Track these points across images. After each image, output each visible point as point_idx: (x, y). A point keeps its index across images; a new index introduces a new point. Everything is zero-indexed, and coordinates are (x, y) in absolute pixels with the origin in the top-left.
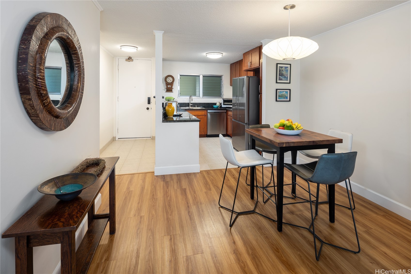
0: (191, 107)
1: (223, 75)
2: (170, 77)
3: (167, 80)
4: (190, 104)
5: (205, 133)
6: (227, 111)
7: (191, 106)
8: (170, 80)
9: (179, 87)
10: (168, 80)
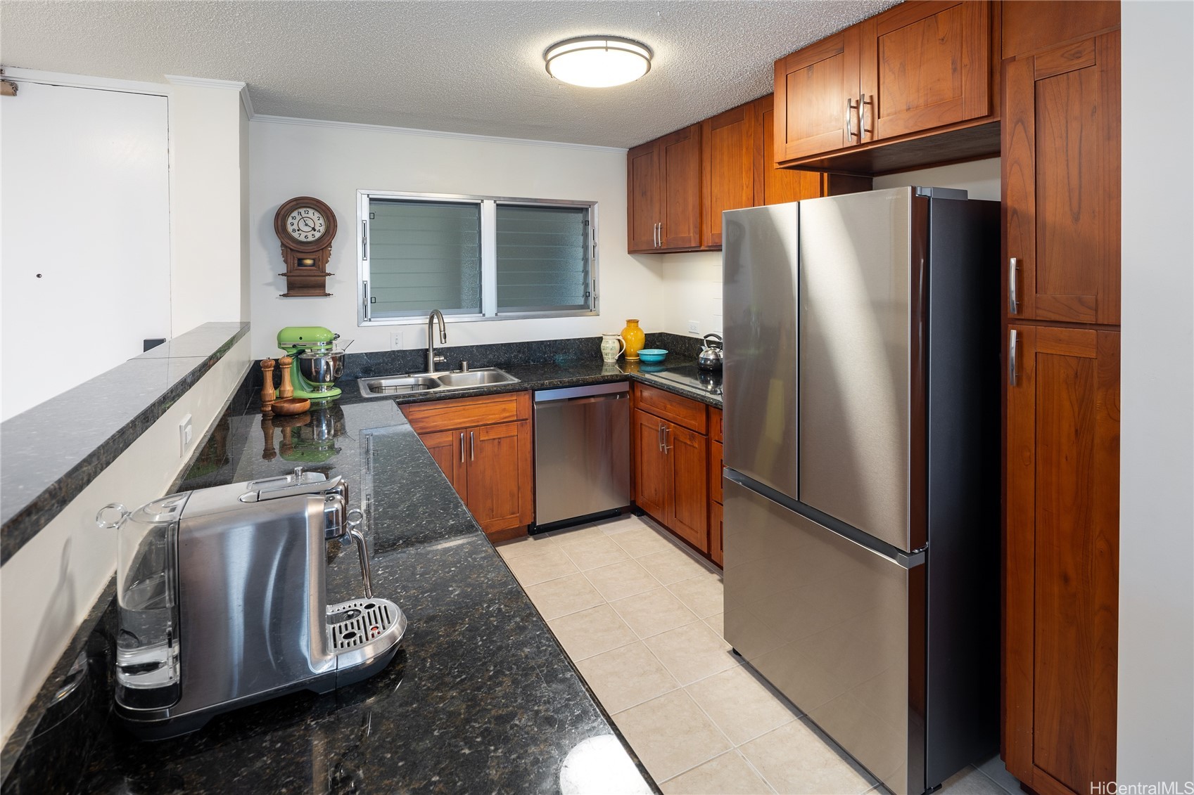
0: (436, 370)
1: (595, 203)
2: (311, 211)
3: (290, 229)
4: (431, 354)
5: (521, 522)
6: (632, 387)
7: (438, 367)
8: (306, 227)
9: (367, 264)
10: (295, 227)
